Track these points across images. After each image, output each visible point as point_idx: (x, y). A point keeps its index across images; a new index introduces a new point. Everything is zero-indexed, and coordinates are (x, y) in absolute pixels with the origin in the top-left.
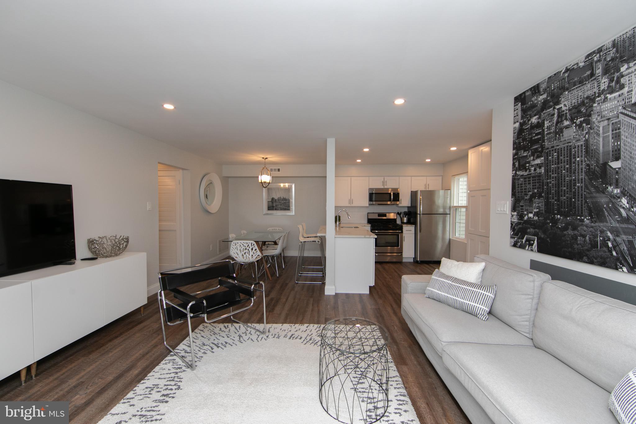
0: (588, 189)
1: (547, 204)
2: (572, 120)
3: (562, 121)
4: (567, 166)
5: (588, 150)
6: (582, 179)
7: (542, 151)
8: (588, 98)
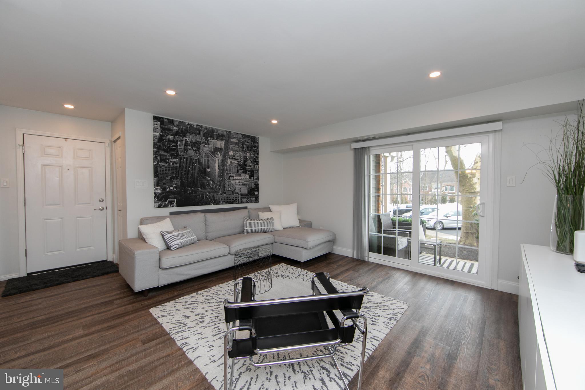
0: (200, 177)
1: (182, 182)
2: (192, 147)
3: (187, 146)
4: (191, 166)
5: (199, 163)
6: (197, 173)
7: (177, 156)
8: (198, 141)
